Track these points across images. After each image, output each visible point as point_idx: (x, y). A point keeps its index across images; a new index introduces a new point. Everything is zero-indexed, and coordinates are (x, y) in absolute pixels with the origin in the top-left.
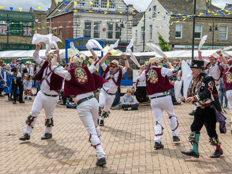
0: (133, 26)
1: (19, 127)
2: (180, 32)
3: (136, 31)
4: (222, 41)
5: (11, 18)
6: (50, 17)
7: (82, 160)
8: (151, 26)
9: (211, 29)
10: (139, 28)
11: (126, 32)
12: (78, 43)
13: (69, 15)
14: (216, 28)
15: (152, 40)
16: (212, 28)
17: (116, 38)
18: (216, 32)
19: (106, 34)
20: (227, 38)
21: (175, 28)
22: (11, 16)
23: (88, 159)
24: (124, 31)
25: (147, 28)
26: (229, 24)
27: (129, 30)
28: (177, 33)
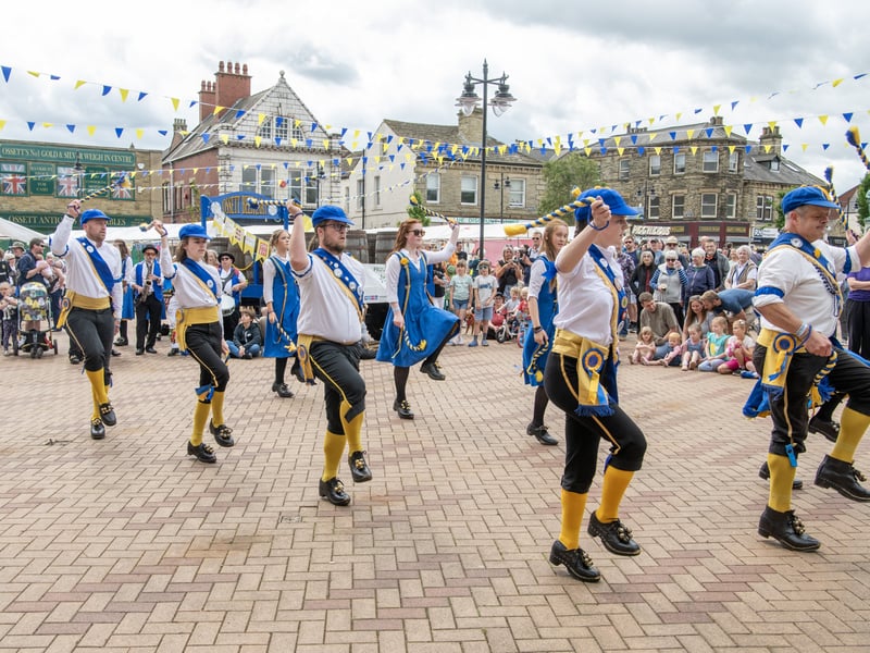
0: (343, 178)
1: (81, 417)
2: (436, 191)
3: (348, 188)
4: (515, 209)
5: (87, 160)
6: (169, 160)
7: (257, 538)
8: (377, 178)
9: (497, 185)
10: (352, 183)
11: (329, 189)
12: (230, 205)
13: (209, 155)
14: (508, 183)
15: (379, 207)
16: (500, 183)
17: (308, 202)
18: (506, 190)
19: (286, 192)
20: (523, 204)
21: (425, 183)
22: (86, 156)
23: (275, 533)
24: (324, 186)
25: (370, 183)
26: (527, 176)
27: (334, 184)
28: (429, 192)
